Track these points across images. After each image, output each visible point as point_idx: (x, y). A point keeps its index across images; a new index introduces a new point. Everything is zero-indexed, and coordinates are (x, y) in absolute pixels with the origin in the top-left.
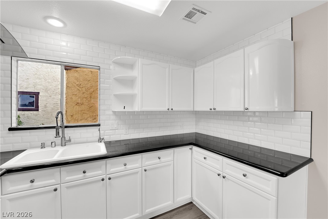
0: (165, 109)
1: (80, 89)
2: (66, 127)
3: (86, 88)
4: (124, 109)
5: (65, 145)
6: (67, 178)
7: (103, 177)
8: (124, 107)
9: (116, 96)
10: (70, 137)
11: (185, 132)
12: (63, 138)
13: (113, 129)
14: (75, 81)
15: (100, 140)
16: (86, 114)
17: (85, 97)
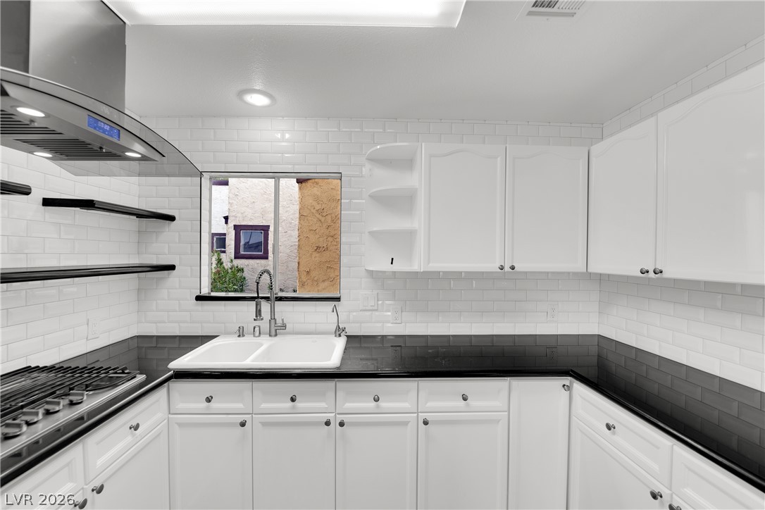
0: (493, 267)
1: (323, 219)
2: (281, 299)
3: (333, 215)
4: (392, 263)
5: (276, 335)
6: (264, 405)
7: (330, 416)
8: (392, 259)
9: (373, 234)
10: (283, 320)
11: (560, 332)
12: (273, 321)
13: (367, 308)
14: (315, 203)
15: (339, 331)
16: (332, 270)
17: (331, 234)
